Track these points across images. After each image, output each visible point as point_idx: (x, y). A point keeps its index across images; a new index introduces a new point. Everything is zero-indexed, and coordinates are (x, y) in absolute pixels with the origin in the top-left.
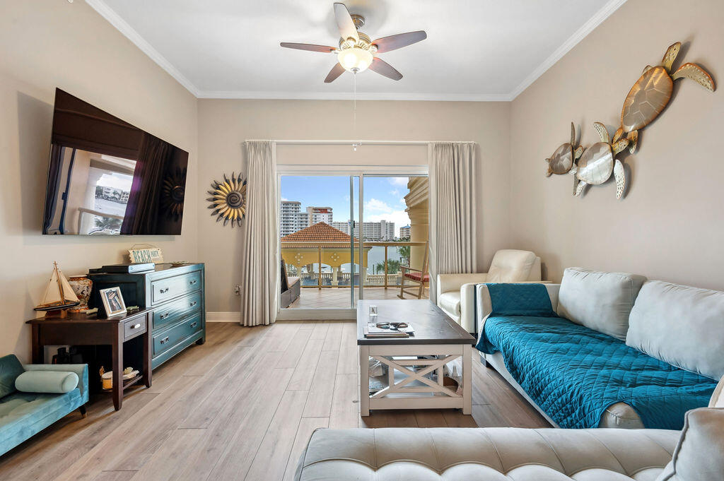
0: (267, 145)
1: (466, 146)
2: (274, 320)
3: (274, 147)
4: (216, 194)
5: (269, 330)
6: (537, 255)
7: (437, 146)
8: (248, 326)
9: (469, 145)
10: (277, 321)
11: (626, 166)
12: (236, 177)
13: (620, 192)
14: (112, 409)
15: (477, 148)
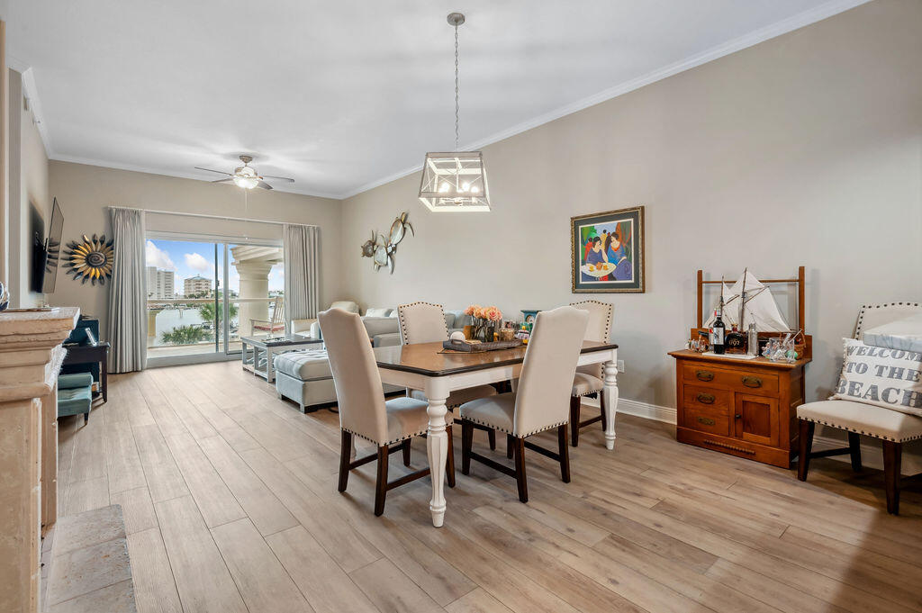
0: (136, 213)
1: (311, 229)
2: (145, 366)
3: (143, 216)
4: (72, 253)
5: (137, 378)
6: (357, 304)
7: (290, 227)
8: (121, 373)
9: (314, 228)
10: (147, 369)
11: (391, 259)
12: (98, 238)
13: (390, 271)
14: (102, 401)
15: (319, 230)
